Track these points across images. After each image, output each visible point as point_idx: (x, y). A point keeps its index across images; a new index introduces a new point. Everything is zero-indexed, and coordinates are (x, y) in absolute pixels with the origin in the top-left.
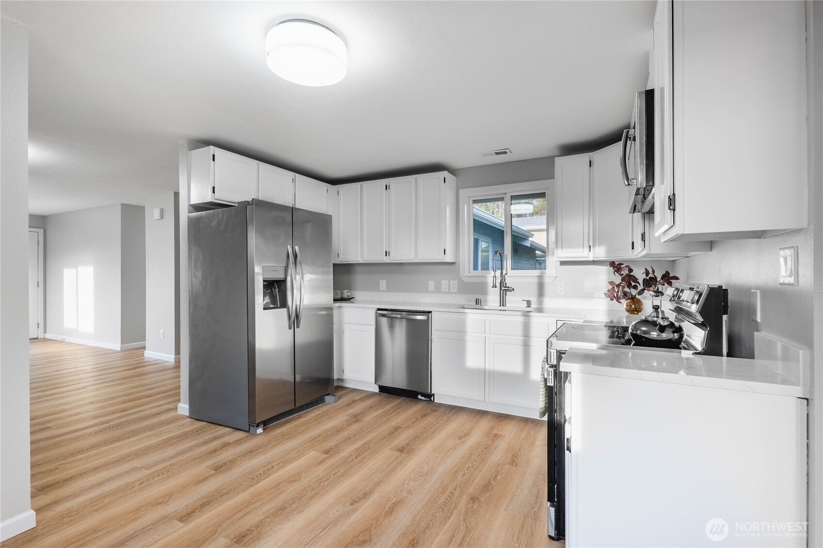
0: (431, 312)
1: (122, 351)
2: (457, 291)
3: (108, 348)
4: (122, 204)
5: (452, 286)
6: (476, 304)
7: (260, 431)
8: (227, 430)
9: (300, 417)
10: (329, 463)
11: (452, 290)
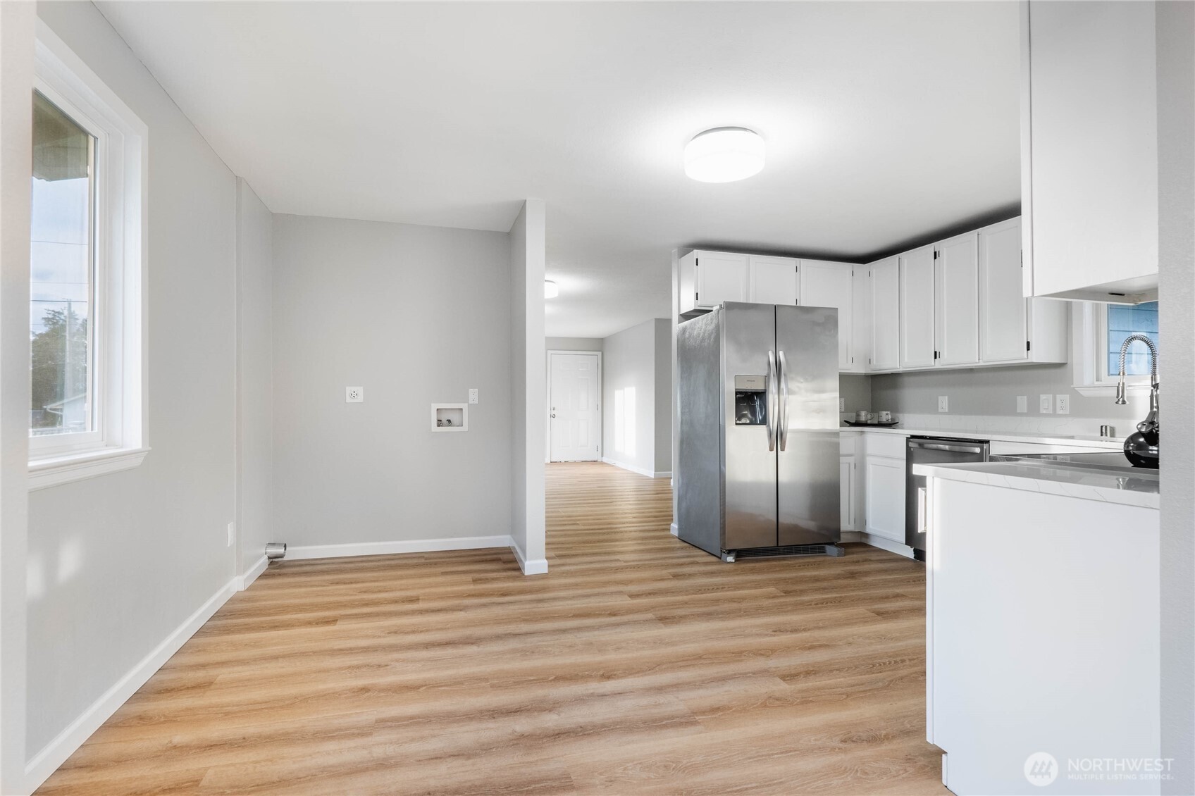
0: (988, 442)
1: (655, 479)
2: (1068, 413)
3: (645, 474)
4: (656, 319)
5: (1059, 404)
6: (1102, 435)
7: (730, 559)
8: (704, 553)
9: (784, 559)
10: (782, 600)
11: (1059, 412)
